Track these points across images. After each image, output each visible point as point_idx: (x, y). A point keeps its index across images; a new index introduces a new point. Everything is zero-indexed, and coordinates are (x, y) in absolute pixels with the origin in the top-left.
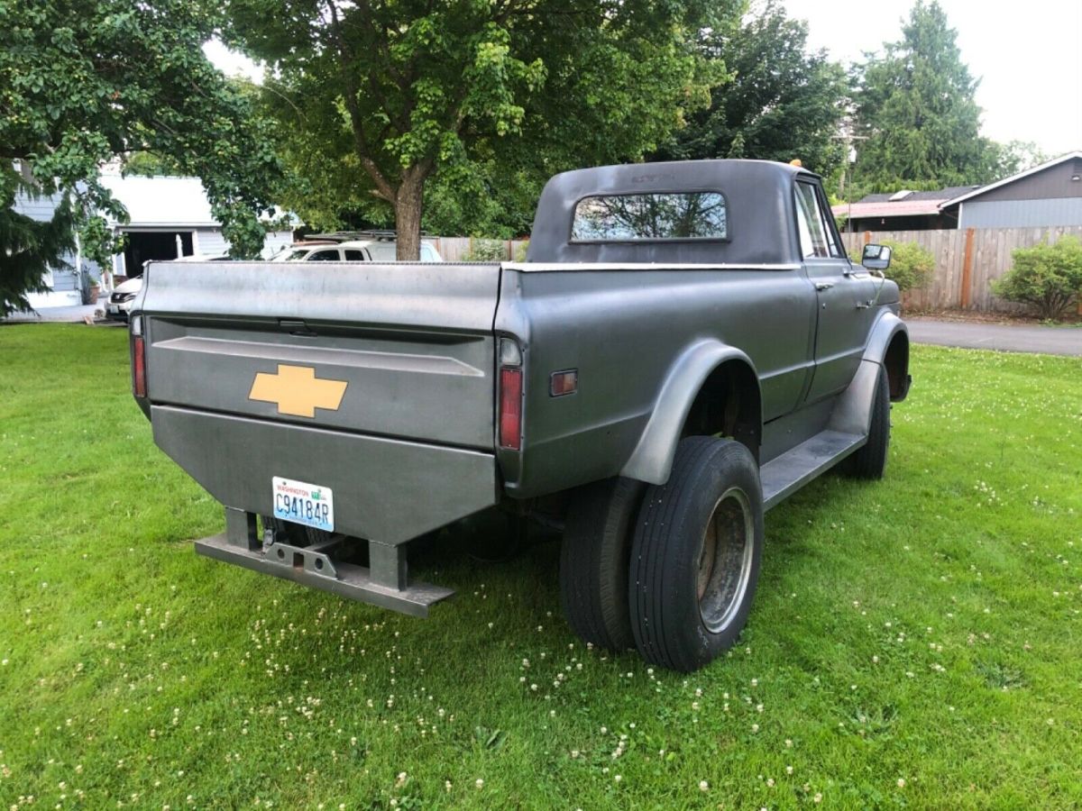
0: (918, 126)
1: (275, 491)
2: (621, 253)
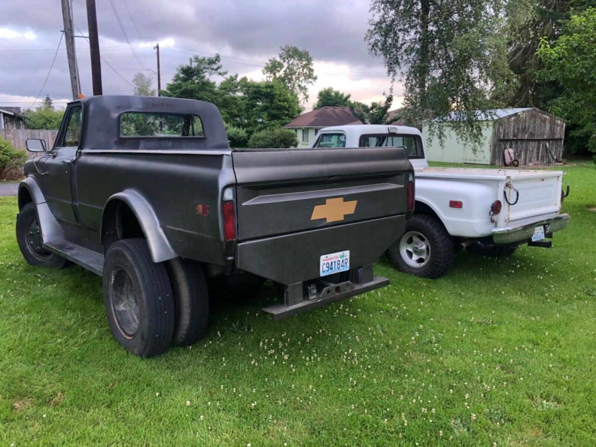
1: (322, 263)
2: (152, 144)
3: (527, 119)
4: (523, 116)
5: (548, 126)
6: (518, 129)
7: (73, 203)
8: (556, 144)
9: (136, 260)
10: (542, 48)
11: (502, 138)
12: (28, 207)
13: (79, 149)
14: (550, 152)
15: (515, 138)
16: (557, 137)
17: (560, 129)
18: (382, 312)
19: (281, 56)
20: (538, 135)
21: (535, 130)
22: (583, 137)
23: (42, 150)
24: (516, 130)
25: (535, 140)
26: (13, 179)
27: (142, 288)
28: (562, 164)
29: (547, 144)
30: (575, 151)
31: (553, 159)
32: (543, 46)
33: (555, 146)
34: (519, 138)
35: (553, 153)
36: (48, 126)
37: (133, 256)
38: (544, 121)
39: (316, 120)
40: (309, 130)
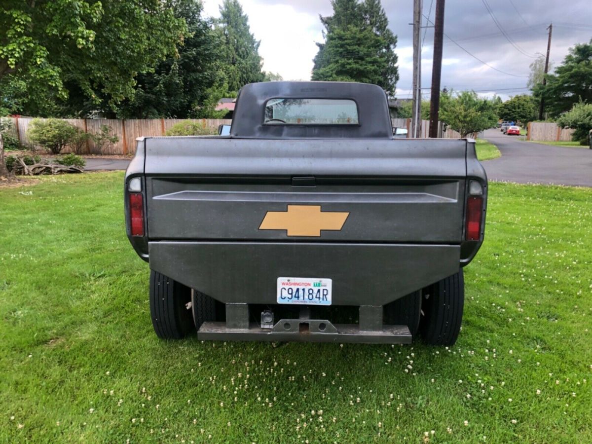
0: (234, 64)
1: (279, 286)
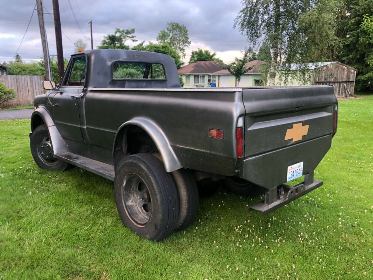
1: (288, 172)
2: (134, 84)
3: (333, 68)
4: (330, 67)
5: (346, 73)
6: (328, 75)
7: (81, 127)
8: (350, 85)
9: (151, 170)
10: (365, 22)
11: (317, 81)
12: (40, 128)
13: (84, 87)
14: (347, 90)
15: (325, 81)
16: (351, 80)
17: (353, 75)
18: (303, 202)
19: (168, 29)
20: (340, 79)
21: (338, 76)
22: (366, 81)
23: (52, 89)
24: (326, 76)
25: (338, 82)
26: (5, 108)
27: (157, 191)
28: (354, 97)
29: (345, 85)
30: (360, 89)
31: (348, 93)
32: (366, 20)
33: (349, 86)
34: (328, 81)
35: (348, 90)
36: (23, 73)
37: (148, 167)
38: (343, 70)
39: (194, 69)
40: (190, 76)
